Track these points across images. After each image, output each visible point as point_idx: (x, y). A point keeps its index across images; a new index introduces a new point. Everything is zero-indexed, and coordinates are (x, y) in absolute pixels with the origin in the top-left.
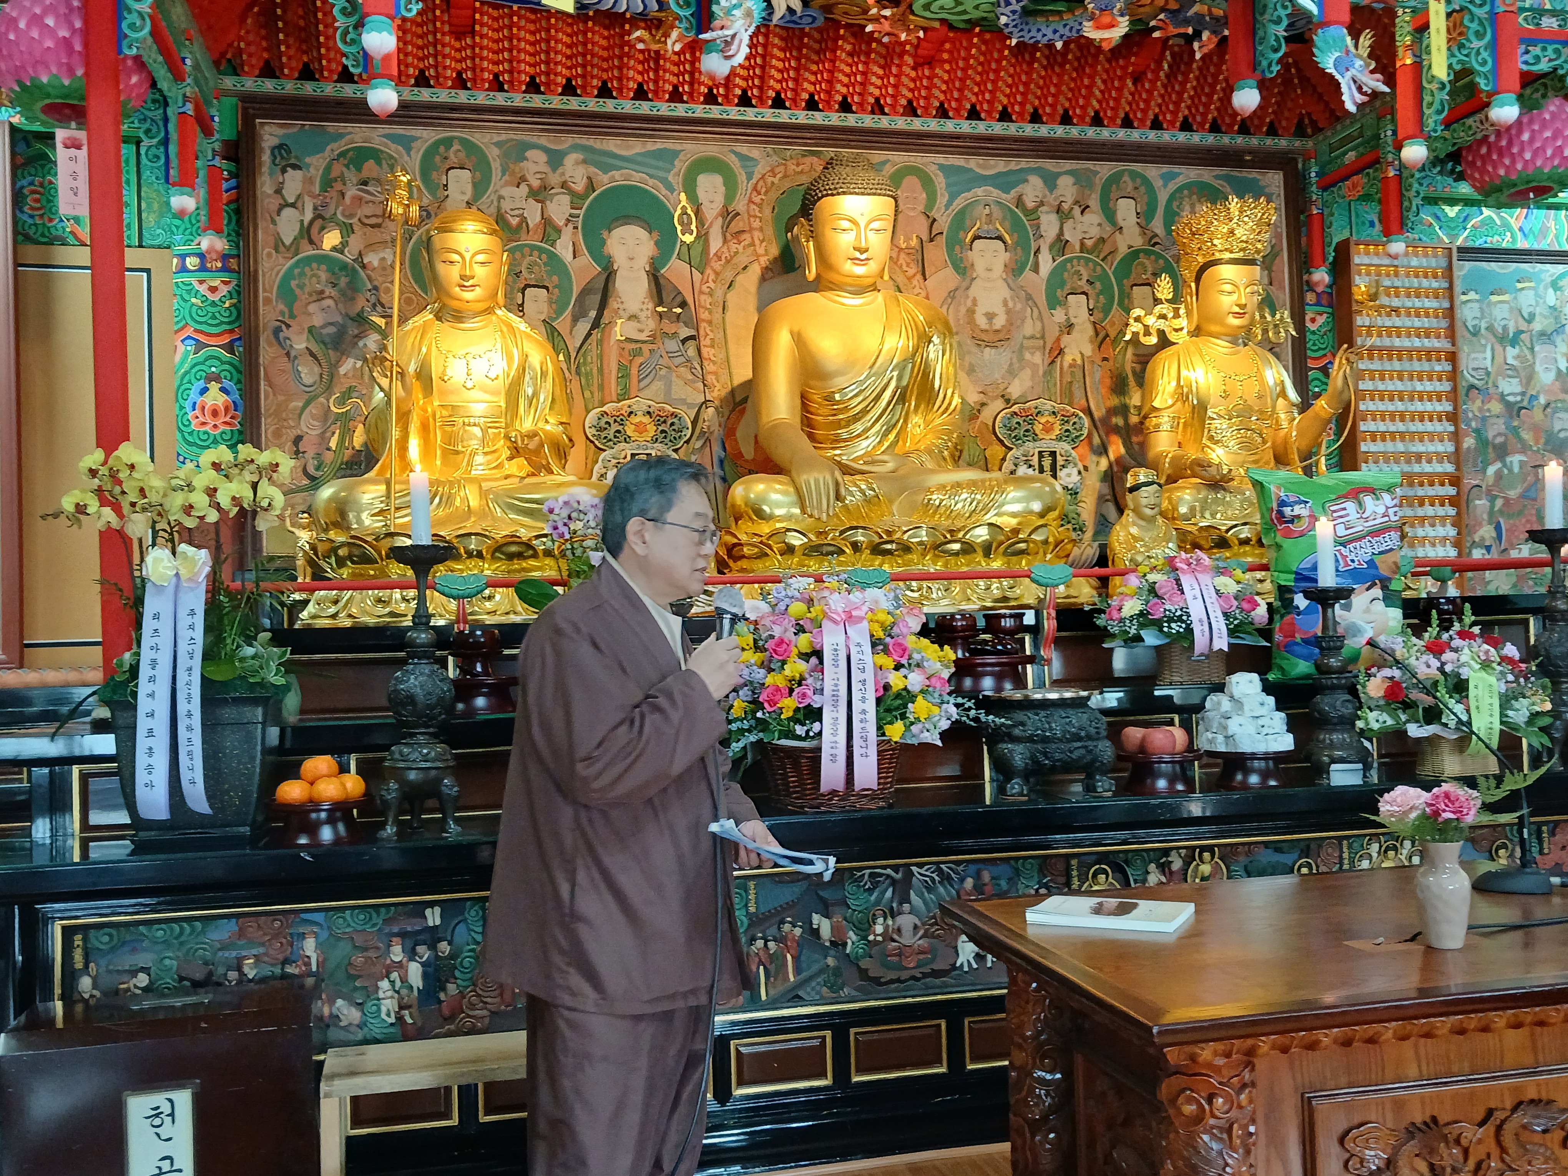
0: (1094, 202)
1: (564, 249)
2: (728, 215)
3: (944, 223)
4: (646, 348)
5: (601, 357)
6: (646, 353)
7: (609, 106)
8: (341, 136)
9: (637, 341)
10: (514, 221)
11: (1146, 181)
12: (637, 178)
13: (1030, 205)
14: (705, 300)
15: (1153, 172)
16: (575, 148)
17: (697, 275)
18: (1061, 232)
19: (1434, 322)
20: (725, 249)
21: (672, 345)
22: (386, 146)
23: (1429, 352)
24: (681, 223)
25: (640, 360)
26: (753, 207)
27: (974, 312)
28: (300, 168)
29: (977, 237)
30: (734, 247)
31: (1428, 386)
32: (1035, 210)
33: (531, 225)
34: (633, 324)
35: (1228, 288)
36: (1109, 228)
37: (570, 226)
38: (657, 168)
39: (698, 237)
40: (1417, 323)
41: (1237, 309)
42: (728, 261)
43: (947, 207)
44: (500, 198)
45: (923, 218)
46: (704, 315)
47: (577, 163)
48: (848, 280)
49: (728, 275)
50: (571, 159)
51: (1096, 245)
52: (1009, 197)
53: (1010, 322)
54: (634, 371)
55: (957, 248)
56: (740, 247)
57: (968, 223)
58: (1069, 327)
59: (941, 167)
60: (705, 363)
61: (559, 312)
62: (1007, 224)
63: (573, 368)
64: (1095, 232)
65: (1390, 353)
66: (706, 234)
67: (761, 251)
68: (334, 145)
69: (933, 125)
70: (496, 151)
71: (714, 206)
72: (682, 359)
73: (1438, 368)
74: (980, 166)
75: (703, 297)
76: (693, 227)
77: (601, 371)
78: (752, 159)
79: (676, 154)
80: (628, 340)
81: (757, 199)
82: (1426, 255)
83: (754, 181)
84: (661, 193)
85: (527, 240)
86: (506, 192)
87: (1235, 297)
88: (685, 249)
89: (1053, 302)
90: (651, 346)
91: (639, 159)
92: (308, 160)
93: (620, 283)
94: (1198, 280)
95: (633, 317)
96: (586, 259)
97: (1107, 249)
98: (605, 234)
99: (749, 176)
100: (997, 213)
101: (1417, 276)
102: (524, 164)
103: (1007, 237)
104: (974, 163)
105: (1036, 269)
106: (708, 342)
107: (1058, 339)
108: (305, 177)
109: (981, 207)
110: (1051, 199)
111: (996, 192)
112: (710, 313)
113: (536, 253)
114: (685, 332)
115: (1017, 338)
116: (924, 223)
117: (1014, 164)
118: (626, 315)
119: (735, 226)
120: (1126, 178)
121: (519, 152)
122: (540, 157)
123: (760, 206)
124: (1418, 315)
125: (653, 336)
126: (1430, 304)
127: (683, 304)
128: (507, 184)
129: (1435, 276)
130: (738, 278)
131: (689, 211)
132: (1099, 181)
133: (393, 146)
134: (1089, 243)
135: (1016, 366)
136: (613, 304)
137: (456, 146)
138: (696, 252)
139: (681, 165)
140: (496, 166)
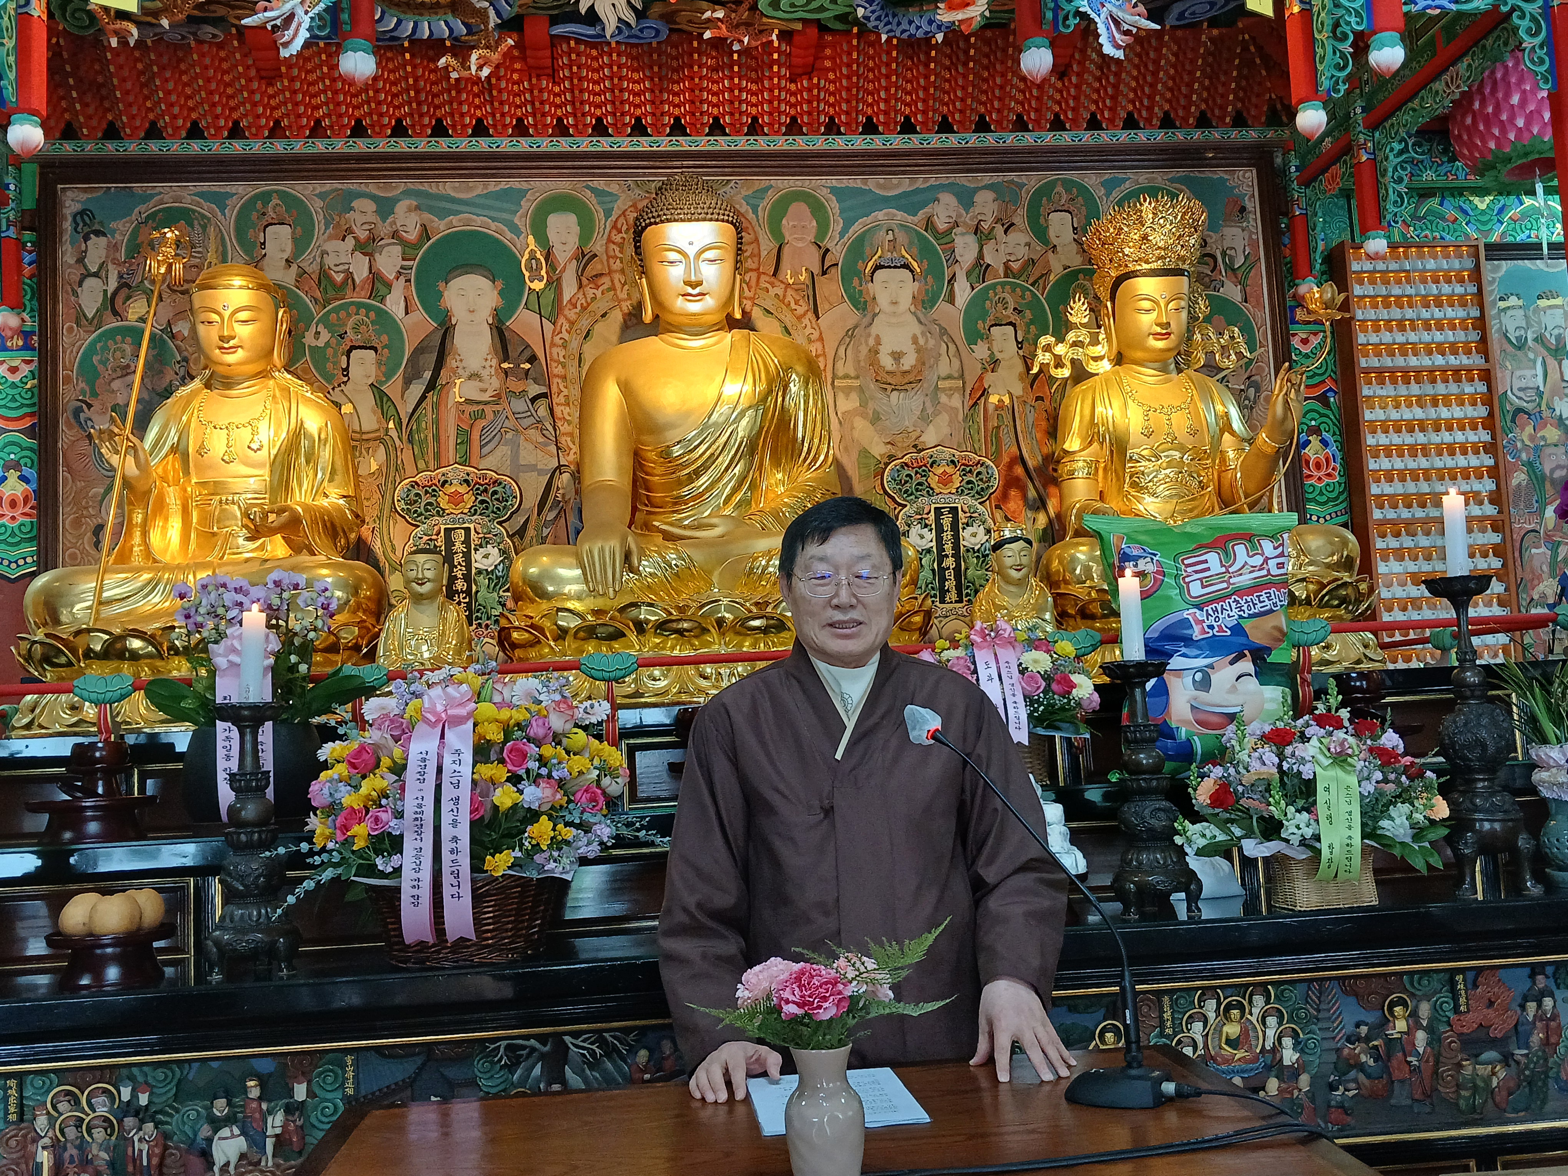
0: (1020, 218)
1: (394, 305)
2: (584, 257)
3: (838, 253)
4: (488, 409)
5: (437, 422)
6: (490, 416)
7: (443, 145)
8: (149, 197)
9: (478, 403)
10: (339, 278)
11: (1083, 190)
12: (479, 222)
13: (941, 226)
14: (558, 353)
15: (1091, 180)
16: (407, 193)
17: (548, 326)
18: (981, 255)
19: (1461, 336)
20: (580, 296)
21: (520, 405)
22: (198, 204)
23: (1456, 371)
24: (530, 269)
25: (483, 423)
26: (612, 246)
27: (877, 352)
28: (104, 234)
29: (878, 267)
30: (590, 292)
31: (1458, 412)
32: (949, 232)
33: (357, 281)
34: (475, 384)
35: (1146, 305)
36: (1039, 248)
37: (402, 279)
38: (501, 210)
39: (549, 283)
40: (1438, 337)
41: (1159, 330)
42: (584, 308)
43: (842, 235)
44: (324, 253)
45: (814, 248)
46: (558, 370)
47: (410, 210)
48: (685, 320)
49: (584, 323)
50: (401, 207)
51: (1024, 268)
52: (916, 219)
53: (921, 362)
54: (476, 435)
55: (856, 282)
56: (599, 293)
57: (867, 250)
58: (994, 364)
59: (834, 190)
60: (559, 423)
61: (389, 375)
62: (915, 251)
63: (405, 437)
64: (1022, 253)
65: (1407, 375)
66: (559, 279)
67: (623, 295)
68: (142, 208)
69: (819, 143)
70: (319, 203)
71: (565, 248)
72: (531, 420)
73: (1469, 389)
74: (880, 186)
75: (555, 350)
76: (543, 273)
77: (437, 438)
78: (610, 194)
79: (523, 193)
80: (468, 401)
81: (618, 238)
82: (1447, 256)
83: (613, 218)
84: (507, 237)
85: (352, 297)
86: (332, 246)
87: (1154, 315)
88: (534, 297)
89: (973, 336)
90: (497, 408)
91: (482, 201)
92: (113, 225)
93: (460, 340)
94: (1113, 299)
95: (474, 376)
96: (419, 315)
97: (1037, 272)
98: (442, 285)
99: (608, 213)
100: (902, 237)
101: (1436, 281)
102: (351, 215)
103: (915, 265)
104: (873, 184)
105: (951, 300)
106: (562, 399)
107: (981, 379)
108: (109, 242)
109: (882, 233)
110: (968, 219)
111: (900, 215)
112: (564, 367)
113: (363, 311)
114: (534, 389)
115: (930, 377)
116: (816, 255)
117: (921, 182)
118: (468, 373)
119: (590, 271)
120: (1059, 189)
121: (345, 202)
122: (369, 206)
123: (621, 246)
124: (1440, 328)
125: (498, 396)
126: (1455, 313)
127: (532, 359)
128: (330, 238)
129: (1461, 281)
130: (596, 327)
131: (538, 255)
132: (1026, 196)
133: (206, 205)
134: (1015, 266)
135: (930, 411)
136: (451, 362)
137: (275, 201)
138: (548, 299)
139: (528, 205)
140: (319, 219)
